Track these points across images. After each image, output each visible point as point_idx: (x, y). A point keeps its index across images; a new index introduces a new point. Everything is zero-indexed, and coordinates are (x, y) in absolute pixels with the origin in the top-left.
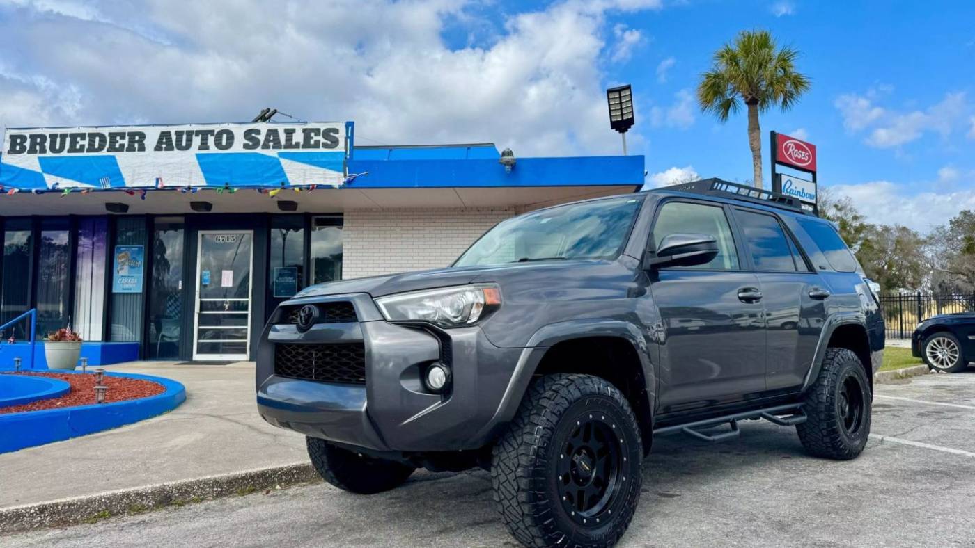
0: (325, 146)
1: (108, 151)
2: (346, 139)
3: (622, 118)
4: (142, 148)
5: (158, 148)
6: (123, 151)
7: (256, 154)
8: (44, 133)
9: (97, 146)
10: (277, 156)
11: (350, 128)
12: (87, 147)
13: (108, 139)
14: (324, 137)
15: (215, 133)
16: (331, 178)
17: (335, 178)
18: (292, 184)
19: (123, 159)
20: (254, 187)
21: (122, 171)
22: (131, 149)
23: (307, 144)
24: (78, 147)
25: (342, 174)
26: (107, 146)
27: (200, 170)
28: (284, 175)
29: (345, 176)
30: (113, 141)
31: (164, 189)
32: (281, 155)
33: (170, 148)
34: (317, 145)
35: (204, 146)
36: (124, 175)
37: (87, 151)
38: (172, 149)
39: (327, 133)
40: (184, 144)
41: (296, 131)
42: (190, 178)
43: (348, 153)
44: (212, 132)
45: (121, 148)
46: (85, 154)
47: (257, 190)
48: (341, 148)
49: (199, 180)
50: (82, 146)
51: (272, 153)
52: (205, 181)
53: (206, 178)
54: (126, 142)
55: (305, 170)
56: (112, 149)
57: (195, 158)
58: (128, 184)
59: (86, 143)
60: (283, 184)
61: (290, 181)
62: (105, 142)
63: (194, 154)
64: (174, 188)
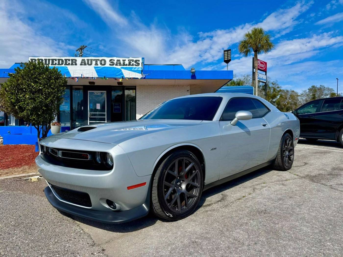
0: (136, 65)
1: (65, 65)
2: (142, 63)
3: (228, 59)
4: (76, 64)
5: (81, 65)
6: (69, 65)
7: (114, 67)
8: (42, 59)
9: (61, 63)
10: (120, 68)
11: (143, 60)
12: (57, 63)
13: (64, 61)
14: (135, 62)
15: (100, 60)
16: (137, 76)
17: (139, 76)
18: (125, 77)
19: (70, 68)
20: (113, 78)
21: (70, 72)
22: (72, 64)
23: (129, 64)
24: (54, 63)
25: (141, 74)
26: (64, 63)
27: (96, 72)
28: (123, 74)
29: (142, 75)
30: (66, 62)
31: (84, 78)
32: (122, 68)
33: (85, 64)
34: (133, 65)
35: (96, 64)
36: (71, 73)
37: (57, 65)
38: (86, 65)
39: (136, 61)
40: (90, 63)
41: (126, 60)
42: (92, 74)
43: (143, 68)
44: (99, 60)
45: (69, 64)
46: (57, 66)
47: (114, 79)
48: (140, 66)
49: (95, 75)
50: (56, 63)
51: (119, 67)
52: (97, 75)
53: (98, 75)
54: (70, 62)
55: (129, 73)
56: (66, 64)
57: (94, 68)
58: (72, 76)
59: (57, 62)
60: (123, 77)
61: (125, 76)
62: (63, 62)
63: (93, 67)
64: (88, 78)
